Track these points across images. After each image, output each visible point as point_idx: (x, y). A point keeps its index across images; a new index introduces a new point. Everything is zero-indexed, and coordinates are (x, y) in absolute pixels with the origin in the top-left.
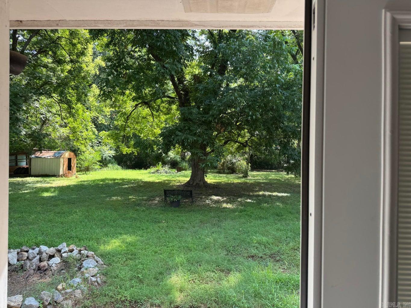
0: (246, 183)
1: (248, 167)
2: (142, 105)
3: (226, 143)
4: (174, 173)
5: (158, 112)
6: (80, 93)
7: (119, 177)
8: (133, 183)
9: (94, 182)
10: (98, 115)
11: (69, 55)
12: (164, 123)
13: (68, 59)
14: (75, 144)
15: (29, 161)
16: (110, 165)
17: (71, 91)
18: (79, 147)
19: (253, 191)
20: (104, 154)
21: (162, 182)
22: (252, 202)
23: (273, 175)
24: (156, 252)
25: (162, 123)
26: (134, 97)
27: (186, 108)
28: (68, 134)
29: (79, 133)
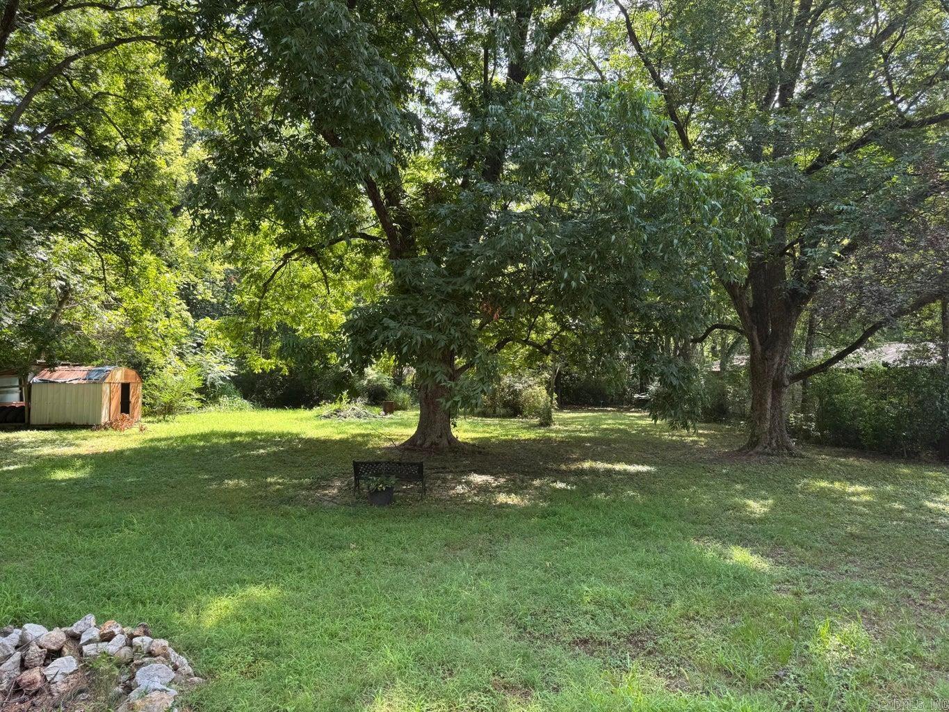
0: (550, 439)
1: (551, 402)
2: (301, 257)
3: (500, 346)
4: (378, 416)
5: (339, 272)
6: (149, 227)
7: (243, 429)
8: (277, 444)
9: (183, 441)
10: (196, 280)
11: (123, 136)
12: (354, 299)
13: (122, 146)
14: (138, 348)
15: (27, 391)
16: (224, 400)
17: (128, 222)
18: (149, 356)
19: (568, 460)
20: (209, 372)
21: (348, 439)
22: (567, 490)
23: (609, 420)
24: (333, 635)
25: (348, 298)
26: (281, 235)
27: (407, 262)
28: (122, 327)
29: (148, 323)
